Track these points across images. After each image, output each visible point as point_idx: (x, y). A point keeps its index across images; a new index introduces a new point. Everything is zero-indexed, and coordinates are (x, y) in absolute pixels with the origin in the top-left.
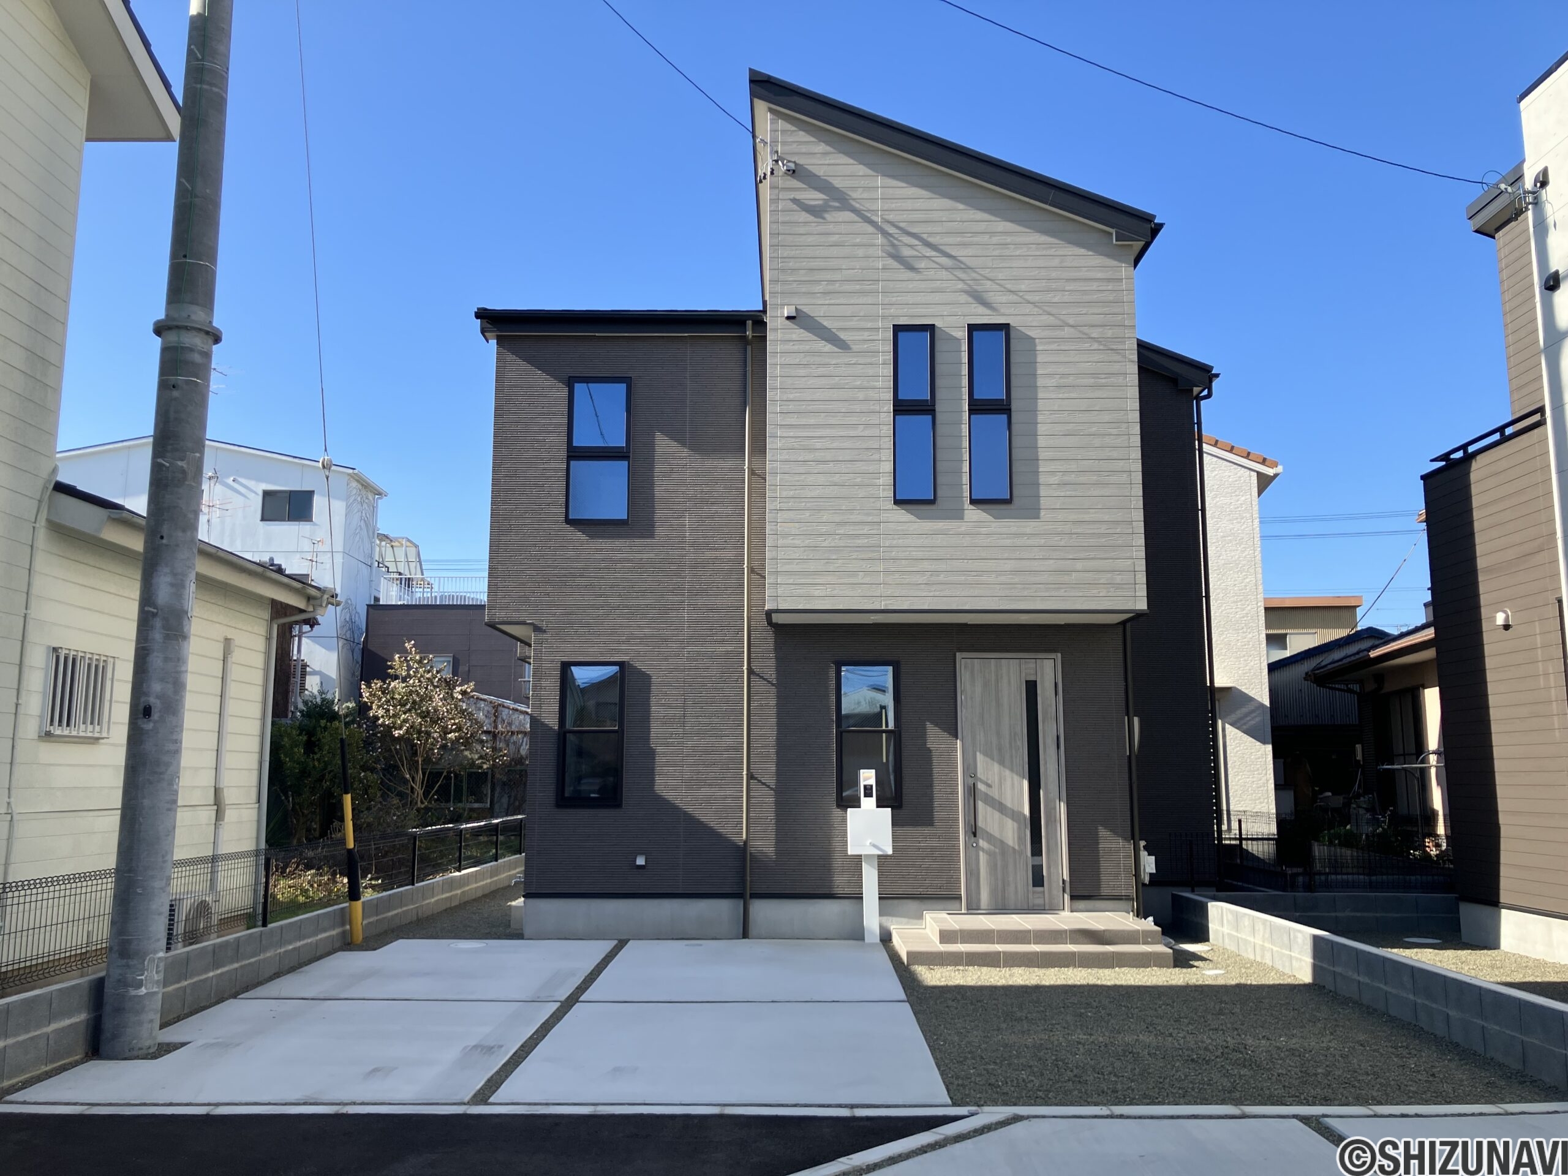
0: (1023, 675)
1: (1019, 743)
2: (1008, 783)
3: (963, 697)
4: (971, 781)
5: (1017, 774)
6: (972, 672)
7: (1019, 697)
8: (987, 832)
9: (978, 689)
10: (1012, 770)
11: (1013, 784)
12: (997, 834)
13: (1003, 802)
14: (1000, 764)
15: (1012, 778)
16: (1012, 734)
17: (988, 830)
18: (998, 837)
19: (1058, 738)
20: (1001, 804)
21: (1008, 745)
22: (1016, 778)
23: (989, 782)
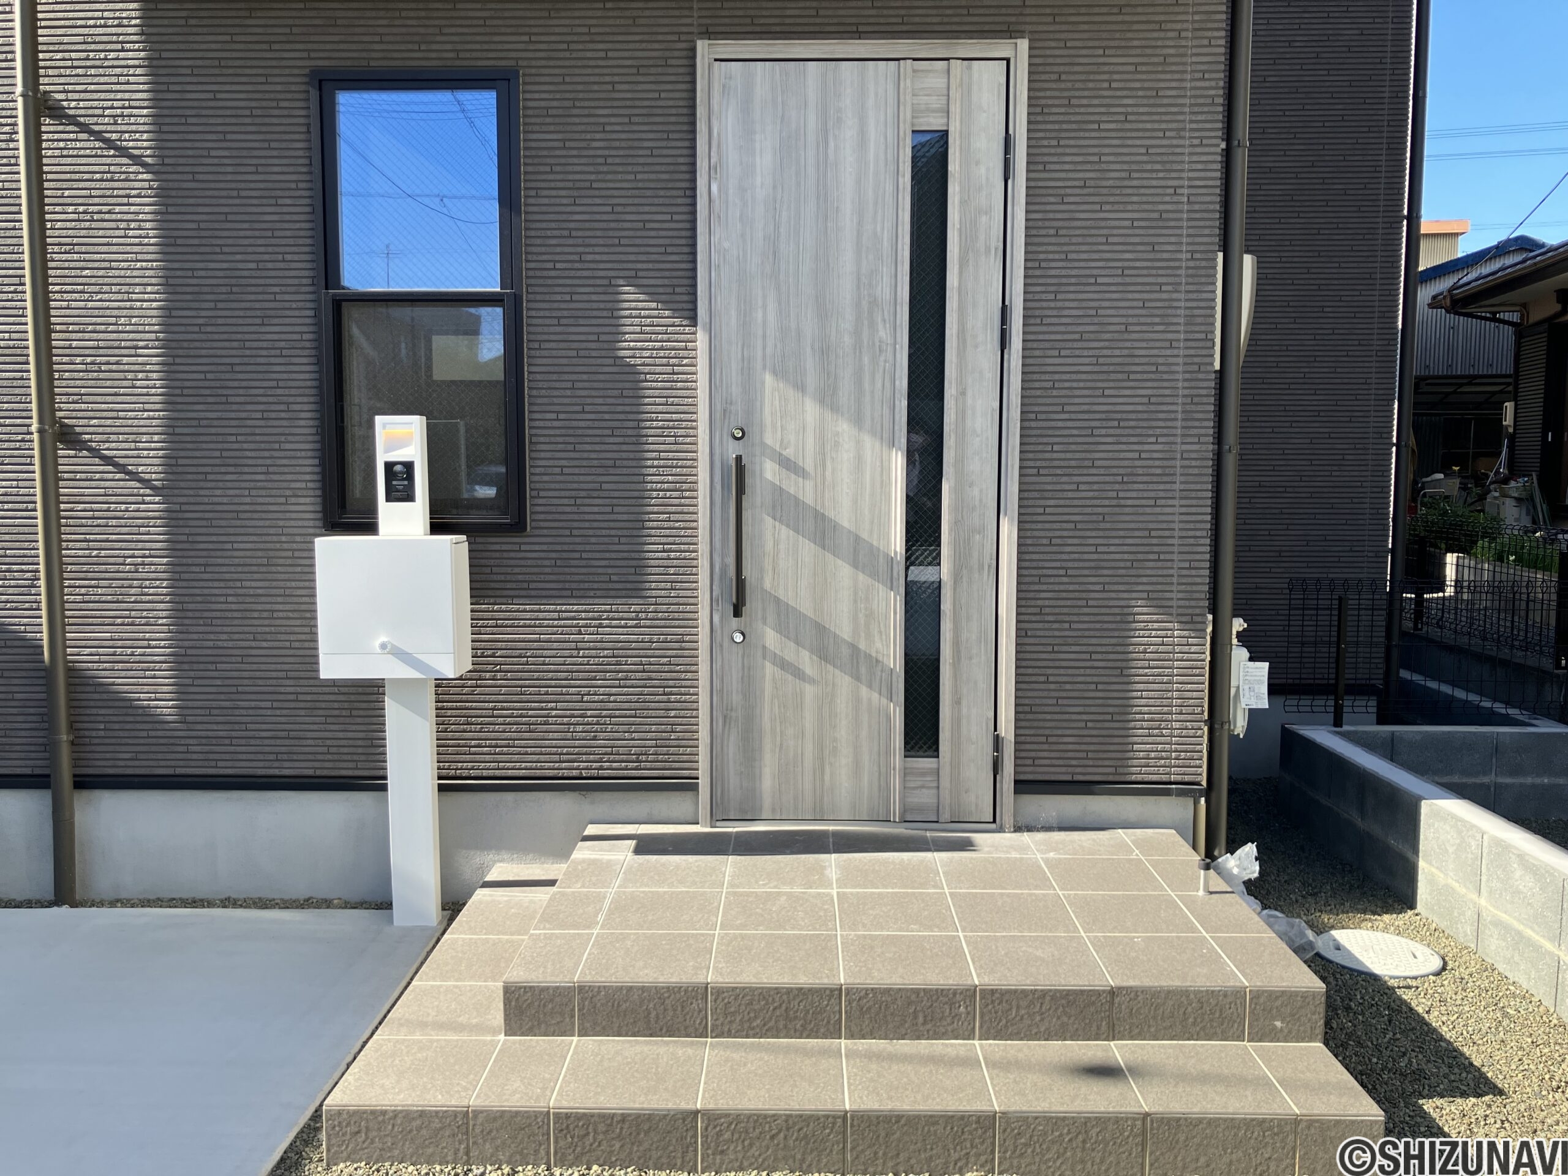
0: (907, 114)
1: (883, 333)
2: (846, 455)
3: (714, 188)
4: (733, 450)
5: (873, 433)
6: (746, 108)
7: (889, 188)
8: (777, 600)
9: (765, 161)
10: (858, 421)
11: (859, 459)
12: (806, 607)
13: (830, 514)
14: (822, 402)
15: (859, 443)
16: (865, 304)
17: (781, 594)
18: (810, 614)
19: (1005, 311)
20: (820, 517)
21: (848, 340)
22: (870, 445)
23: (789, 452)
